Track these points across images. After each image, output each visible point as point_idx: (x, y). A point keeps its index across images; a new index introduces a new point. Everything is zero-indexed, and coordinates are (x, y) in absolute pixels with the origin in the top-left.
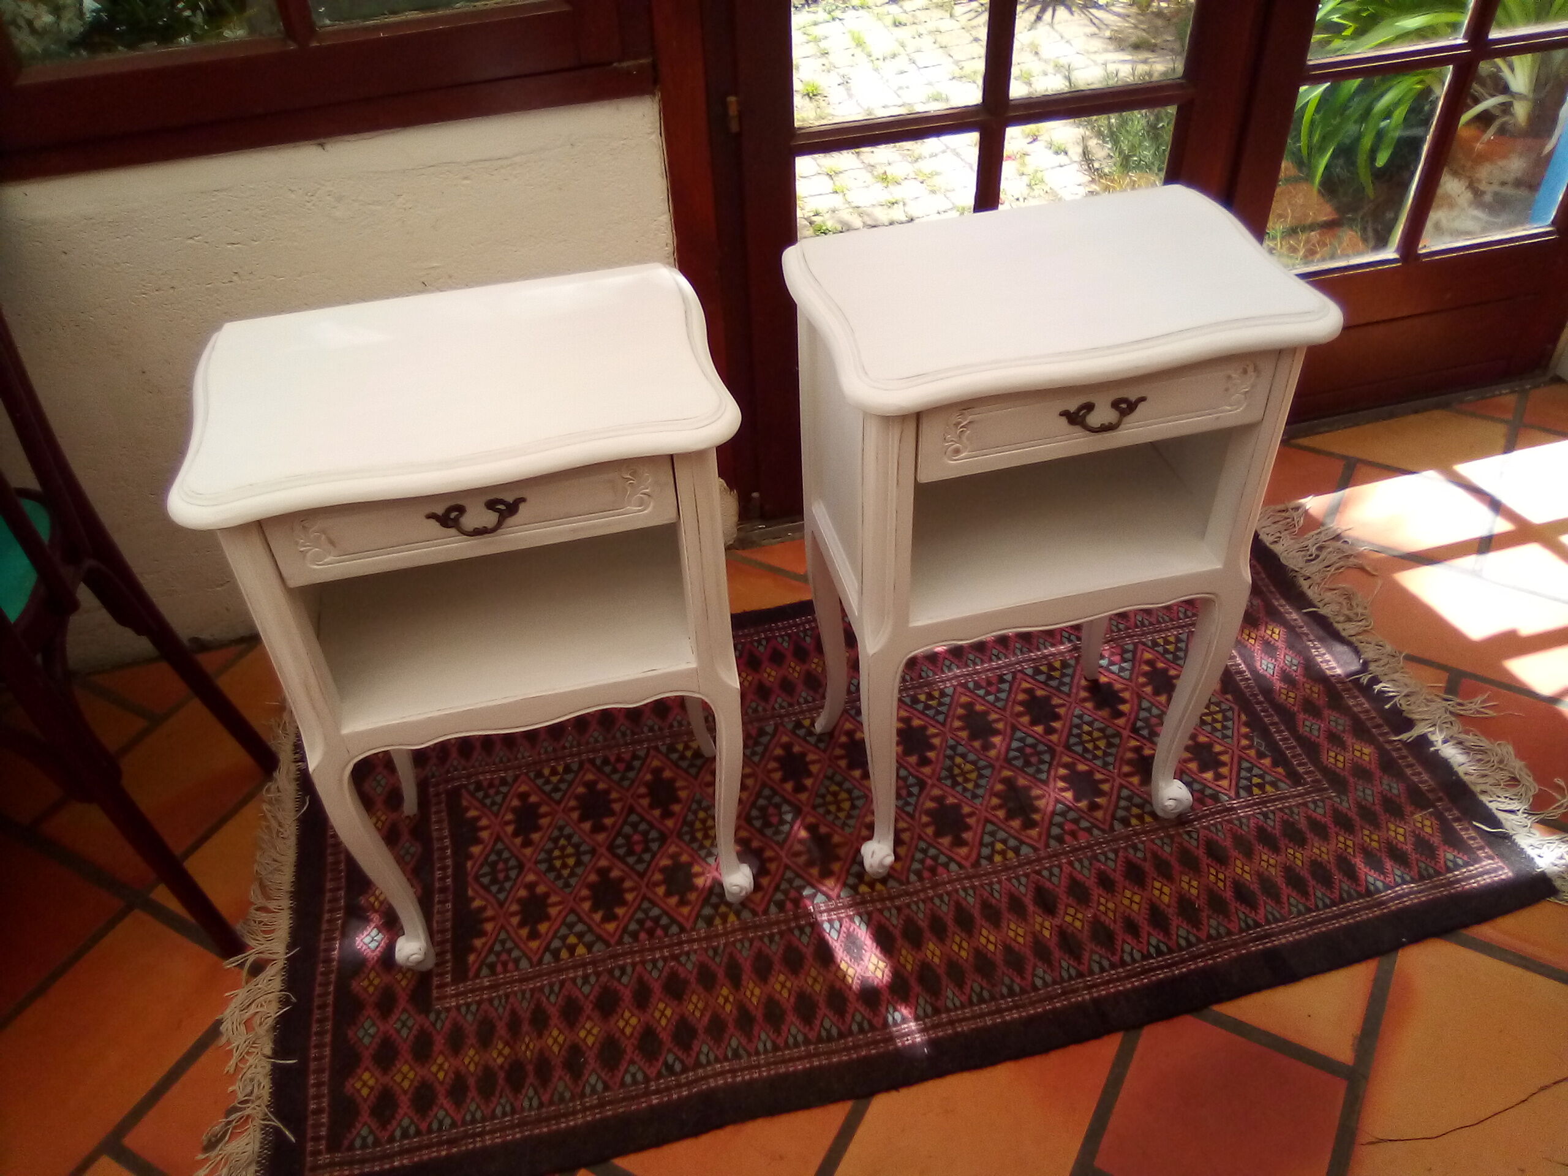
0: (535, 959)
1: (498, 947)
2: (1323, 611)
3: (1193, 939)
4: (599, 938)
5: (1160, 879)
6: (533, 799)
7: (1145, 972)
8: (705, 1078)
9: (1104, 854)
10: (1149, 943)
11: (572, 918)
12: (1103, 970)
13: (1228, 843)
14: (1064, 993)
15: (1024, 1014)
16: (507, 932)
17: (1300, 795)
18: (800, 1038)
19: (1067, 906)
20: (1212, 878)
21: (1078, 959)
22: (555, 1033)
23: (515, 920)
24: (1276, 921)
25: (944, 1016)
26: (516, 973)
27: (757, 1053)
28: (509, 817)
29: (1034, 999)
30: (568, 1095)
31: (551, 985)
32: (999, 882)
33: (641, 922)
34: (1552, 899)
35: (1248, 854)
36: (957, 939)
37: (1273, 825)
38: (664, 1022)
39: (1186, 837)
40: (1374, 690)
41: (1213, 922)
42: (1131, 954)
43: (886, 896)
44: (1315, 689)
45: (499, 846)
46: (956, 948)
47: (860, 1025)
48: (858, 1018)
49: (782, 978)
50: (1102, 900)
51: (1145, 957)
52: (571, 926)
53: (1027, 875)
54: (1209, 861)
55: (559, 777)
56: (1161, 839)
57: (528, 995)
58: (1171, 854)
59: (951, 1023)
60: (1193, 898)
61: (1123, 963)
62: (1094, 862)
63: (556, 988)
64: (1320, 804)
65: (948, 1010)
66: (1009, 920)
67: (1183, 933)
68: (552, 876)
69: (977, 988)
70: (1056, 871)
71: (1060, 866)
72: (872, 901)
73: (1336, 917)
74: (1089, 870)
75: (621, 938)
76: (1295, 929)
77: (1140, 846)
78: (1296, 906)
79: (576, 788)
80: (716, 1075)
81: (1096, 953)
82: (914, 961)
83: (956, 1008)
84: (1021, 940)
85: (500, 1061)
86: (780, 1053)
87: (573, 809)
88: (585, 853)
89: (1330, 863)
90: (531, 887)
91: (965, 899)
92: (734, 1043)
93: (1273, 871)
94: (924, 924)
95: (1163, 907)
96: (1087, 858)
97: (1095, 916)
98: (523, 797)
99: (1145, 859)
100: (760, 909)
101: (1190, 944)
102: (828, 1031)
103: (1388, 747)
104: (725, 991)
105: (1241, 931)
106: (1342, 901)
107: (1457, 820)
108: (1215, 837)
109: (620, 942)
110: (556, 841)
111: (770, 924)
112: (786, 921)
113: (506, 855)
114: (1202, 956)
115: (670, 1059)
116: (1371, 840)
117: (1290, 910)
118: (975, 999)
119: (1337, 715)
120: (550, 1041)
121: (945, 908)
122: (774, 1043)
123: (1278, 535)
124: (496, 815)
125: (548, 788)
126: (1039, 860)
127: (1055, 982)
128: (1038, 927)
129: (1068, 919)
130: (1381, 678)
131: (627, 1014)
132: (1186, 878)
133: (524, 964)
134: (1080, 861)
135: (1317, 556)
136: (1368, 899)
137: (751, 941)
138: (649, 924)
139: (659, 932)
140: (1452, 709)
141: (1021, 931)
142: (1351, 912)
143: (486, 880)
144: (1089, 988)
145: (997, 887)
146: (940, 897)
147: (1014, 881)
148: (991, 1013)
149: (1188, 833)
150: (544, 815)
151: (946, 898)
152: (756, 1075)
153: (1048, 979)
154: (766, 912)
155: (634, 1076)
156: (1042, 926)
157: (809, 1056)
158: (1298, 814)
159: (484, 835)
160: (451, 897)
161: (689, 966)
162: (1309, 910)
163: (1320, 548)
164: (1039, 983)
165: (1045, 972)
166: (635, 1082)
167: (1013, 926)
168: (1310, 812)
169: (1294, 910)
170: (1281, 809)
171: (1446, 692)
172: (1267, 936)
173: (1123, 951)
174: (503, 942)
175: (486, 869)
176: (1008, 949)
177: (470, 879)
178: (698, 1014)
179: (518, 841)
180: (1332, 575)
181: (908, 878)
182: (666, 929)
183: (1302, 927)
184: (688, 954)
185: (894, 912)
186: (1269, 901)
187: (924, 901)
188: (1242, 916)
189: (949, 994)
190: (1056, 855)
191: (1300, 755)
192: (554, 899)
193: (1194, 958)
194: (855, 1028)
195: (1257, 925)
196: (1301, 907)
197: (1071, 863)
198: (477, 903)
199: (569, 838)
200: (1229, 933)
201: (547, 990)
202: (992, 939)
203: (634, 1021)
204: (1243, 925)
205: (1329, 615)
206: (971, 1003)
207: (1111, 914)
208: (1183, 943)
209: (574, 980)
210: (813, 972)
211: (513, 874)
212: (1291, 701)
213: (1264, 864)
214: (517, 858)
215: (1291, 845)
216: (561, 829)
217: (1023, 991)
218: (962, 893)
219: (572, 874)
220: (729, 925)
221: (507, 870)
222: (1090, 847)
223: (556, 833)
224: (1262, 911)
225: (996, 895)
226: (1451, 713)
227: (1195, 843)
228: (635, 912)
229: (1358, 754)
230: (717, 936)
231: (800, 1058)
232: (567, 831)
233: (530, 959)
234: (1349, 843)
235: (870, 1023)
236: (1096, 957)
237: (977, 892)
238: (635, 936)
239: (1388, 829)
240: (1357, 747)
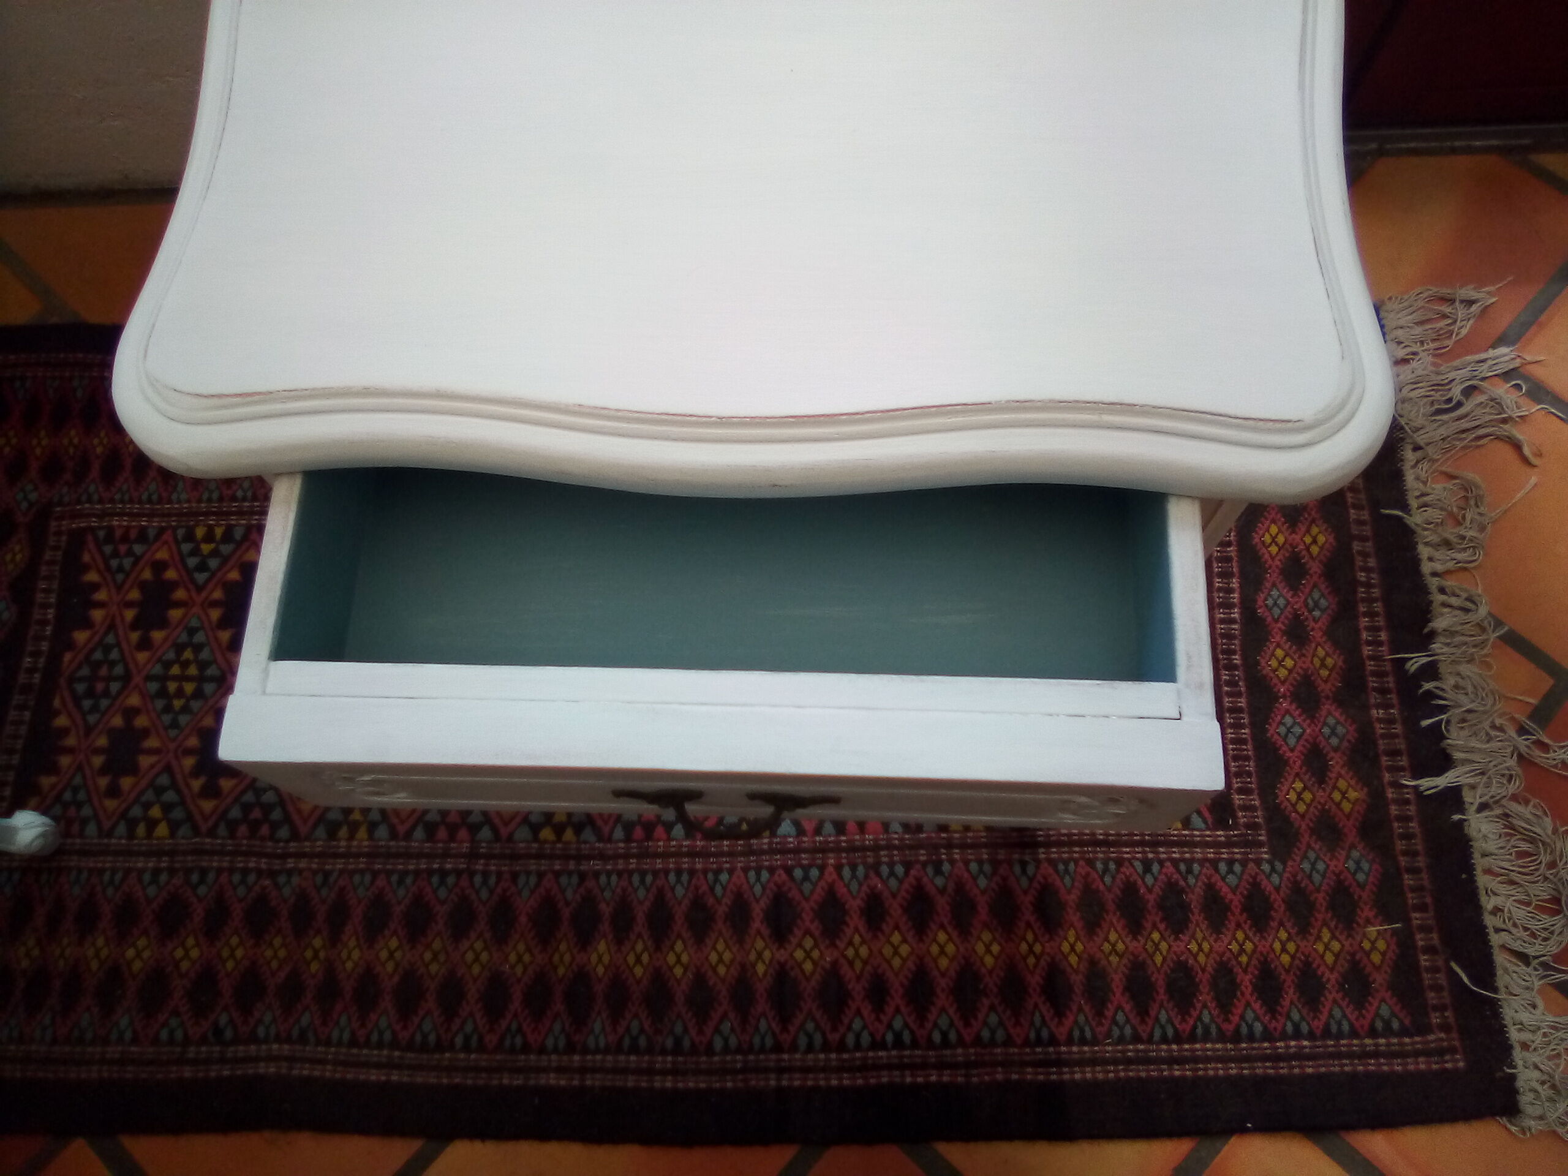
0: (107, 825)
1: (67, 796)
2: (1415, 519)
3: (953, 1036)
4: (190, 818)
5: (950, 929)
6: (171, 574)
7: (864, 1068)
8: (257, 1059)
9: (891, 865)
10: (890, 1026)
11: (164, 780)
12: (810, 1048)
13: (1072, 898)
14: (743, 1071)
15: (680, 1085)
16: (84, 777)
17: (1216, 845)
18: (387, 1036)
19: (808, 932)
20: (1024, 947)
21: (785, 1021)
22: (100, 942)
23: (98, 761)
24: (1083, 1041)
25: (576, 1058)
26: (78, 841)
27: (328, 1043)
28: (135, 595)
29: (703, 1066)
30: (89, 1035)
31: (114, 871)
32: (731, 872)
33: (247, 808)
34: (1504, 1120)
35: (1092, 926)
36: (639, 947)
37: (1151, 885)
38: (230, 965)
39: (1017, 869)
40: (1421, 686)
41: (993, 1019)
42: (858, 1036)
43: (573, 852)
44: (1329, 661)
45: (110, 639)
46: (631, 959)
47: (467, 1038)
48: (469, 1027)
49: (394, 943)
50: (857, 939)
51: (878, 1044)
52: (160, 791)
53: (772, 870)
54: (1032, 919)
55: (213, 546)
56: (980, 862)
57: (85, 875)
58: (983, 892)
59: (583, 1070)
60: (983, 970)
61: (841, 1047)
62: (872, 874)
63: (119, 876)
64: (1237, 868)
65: (585, 1051)
66: (720, 934)
67: (943, 1022)
68: (160, 704)
69: (635, 1031)
70: (814, 873)
71: (822, 868)
72: (552, 857)
73: (1172, 1061)
74: (860, 885)
75: (216, 825)
76: (1105, 1062)
77: (946, 867)
78: (1121, 1028)
79: (229, 571)
80: (271, 1058)
81: (814, 1019)
82: (571, 964)
83: (597, 1051)
84: (722, 970)
85: (25, 963)
86: (355, 1051)
87: (215, 604)
88: (212, 679)
89: (1203, 970)
90: (130, 713)
91: (673, 889)
92: (305, 1020)
93: (1114, 959)
94: (606, 909)
95: (935, 973)
96: (865, 864)
97: (835, 964)
98: (159, 567)
99: (942, 891)
100: (402, 829)
101: (945, 1043)
102: (425, 1036)
103: (1390, 794)
104: (317, 942)
105: (1026, 1043)
106: (1192, 1038)
107: (1430, 950)
108: (1058, 883)
109: (212, 833)
110: (180, 648)
111: (408, 855)
112: (430, 856)
113: (114, 655)
114: (954, 1066)
115: (223, 1019)
116: (1284, 950)
117: (1110, 1030)
118: (627, 1042)
119: (1342, 719)
120: (91, 952)
121: (641, 893)
122: (353, 1033)
123: (1416, 348)
124: (119, 588)
125: (192, 562)
126: (797, 851)
127: (739, 1050)
128: (753, 956)
129: (799, 954)
130: (1443, 669)
131: (191, 941)
132: (986, 936)
133: (91, 829)
134: (854, 868)
135: (1459, 404)
136: (1229, 1046)
137: (375, 874)
138: (256, 814)
139: (265, 830)
140: (1523, 750)
141: (727, 956)
142: (1196, 1060)
143: (80, 688)
144: (781, 1071)
145: (724, 877)
146: (643, 874)
147: (752, 874)
148: (639, 1072)
149: (1024, 864)
150: (178, 604)
151: (649, 879)
152: (317, 1073)
153: (733, 1041)
154: (408, 835)
155: (172, 1032)
156: (760, 955)
157: (390, 1065)
158: (1197, 878)
159: (97, 615)
160: (32, 703)
161: (286, 891)
162: (1137, 1039)
163: (1470, 391)
164: (718, 1043)
165: (732, 1030)
166: (171, 1041)
167: (720, 946)
168: (1216, 878)
169: (1116, 1032)
170: (1175, 862)
171: (1531, 717)
172: (1059, 1063)
173: (849, 1028)
174: (75, 790)
175: (85, 671)
176: (700, 980)
177: (62, 682)
178: (274, 964)
179: (135, 636)
180: (1464, 448)
181: (612, 832)
182: (275, 826)
183: (1115, 1062)
184: (290, 873)
185: (575, 880)
186: (1087, 1008)
187: (620, 874)
188: (1037, 1019)
189: (597, 1026)
190: (824, 850)
191: (1249, 774)
192: (152, 743)
193: (941, 1066)
194: (459, 1041)
195: (1053, 1041)
196: (1128, 1031)
197: (839, 868)
198: (61, 721)
199: (198, 648)
200: (1008, 1042)
201: (107, 877)
202: (685, 958)
203: (195, 953)
204: (1032, 1035)
205: (1419, 530)
206: (619, 1050)
207: (858, 965)
208: (937, 1037)
209: (141, 872)
210: (437, 945)
211: (115, 687)
212: (1283, 673)
213: (1107, 947)
214: (126, 666)
215: (1162, 926)
216: (192, 632)
217: (694, 1050)
218: (672, 877)
219: (185, 709)
220: (355, 843)
221: (109, 679)
222: (876, 848)
223: (184, 638)
224: (1068, 1022)
225: (718, 890)
226: (1521, 757)
227: (1024, 882)
228: (244, 792)
229: (1337, 796)
230: (336, 856)
231: (378, 1066)
232: (199, 637)
233: (99, 824)
234: (1249, 946)
235: (481, 1039)
236: (810, 1026)
237: (694, 881)
238: (232, 826)
239: (1319, 938)
240: (1342, 784)
